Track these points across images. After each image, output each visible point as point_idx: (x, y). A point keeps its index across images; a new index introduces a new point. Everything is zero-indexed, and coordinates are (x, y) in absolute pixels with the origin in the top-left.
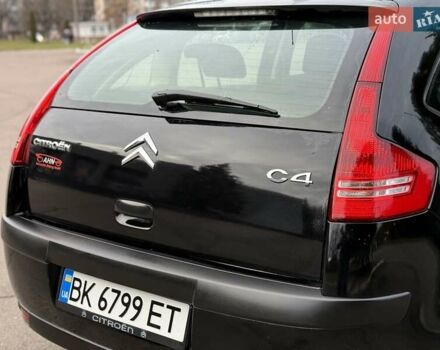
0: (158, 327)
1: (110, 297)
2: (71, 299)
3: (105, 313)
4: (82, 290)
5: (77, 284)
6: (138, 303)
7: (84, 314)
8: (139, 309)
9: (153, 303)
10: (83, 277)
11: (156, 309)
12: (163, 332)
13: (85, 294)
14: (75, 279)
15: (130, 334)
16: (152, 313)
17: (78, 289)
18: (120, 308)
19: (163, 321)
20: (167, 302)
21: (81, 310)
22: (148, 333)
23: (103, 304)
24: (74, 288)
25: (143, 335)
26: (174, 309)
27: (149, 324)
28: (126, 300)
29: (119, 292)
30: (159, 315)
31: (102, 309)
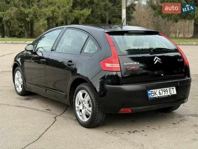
0: (172, 93)
1: (161, 92)
2: (152, 96)
3: (161, 95)
4: (154, 93)
5: (152, 92)
6: (167, 90)
7: (157, 97)
8: (167, 91)
9: (169, 89)
10: (153, 90)
11: (170, 90)
12: (173, 94)
13: (155, 93)
14: (151, 92)
15: (168, 97)
16: (170, 91)
17: (153, 93)
18: (164, 93)
19: (172, 92)
20: (171, 88)
21: (156, 97)
22: (171, 95)
23: (160, 94)
24: (152, 93)
25: (170, 95)
26: (173, 89)
27: (170, 93)
28: (164, 91)
29: (162, 90)
30: (171, 91)
31: (160, 95)
